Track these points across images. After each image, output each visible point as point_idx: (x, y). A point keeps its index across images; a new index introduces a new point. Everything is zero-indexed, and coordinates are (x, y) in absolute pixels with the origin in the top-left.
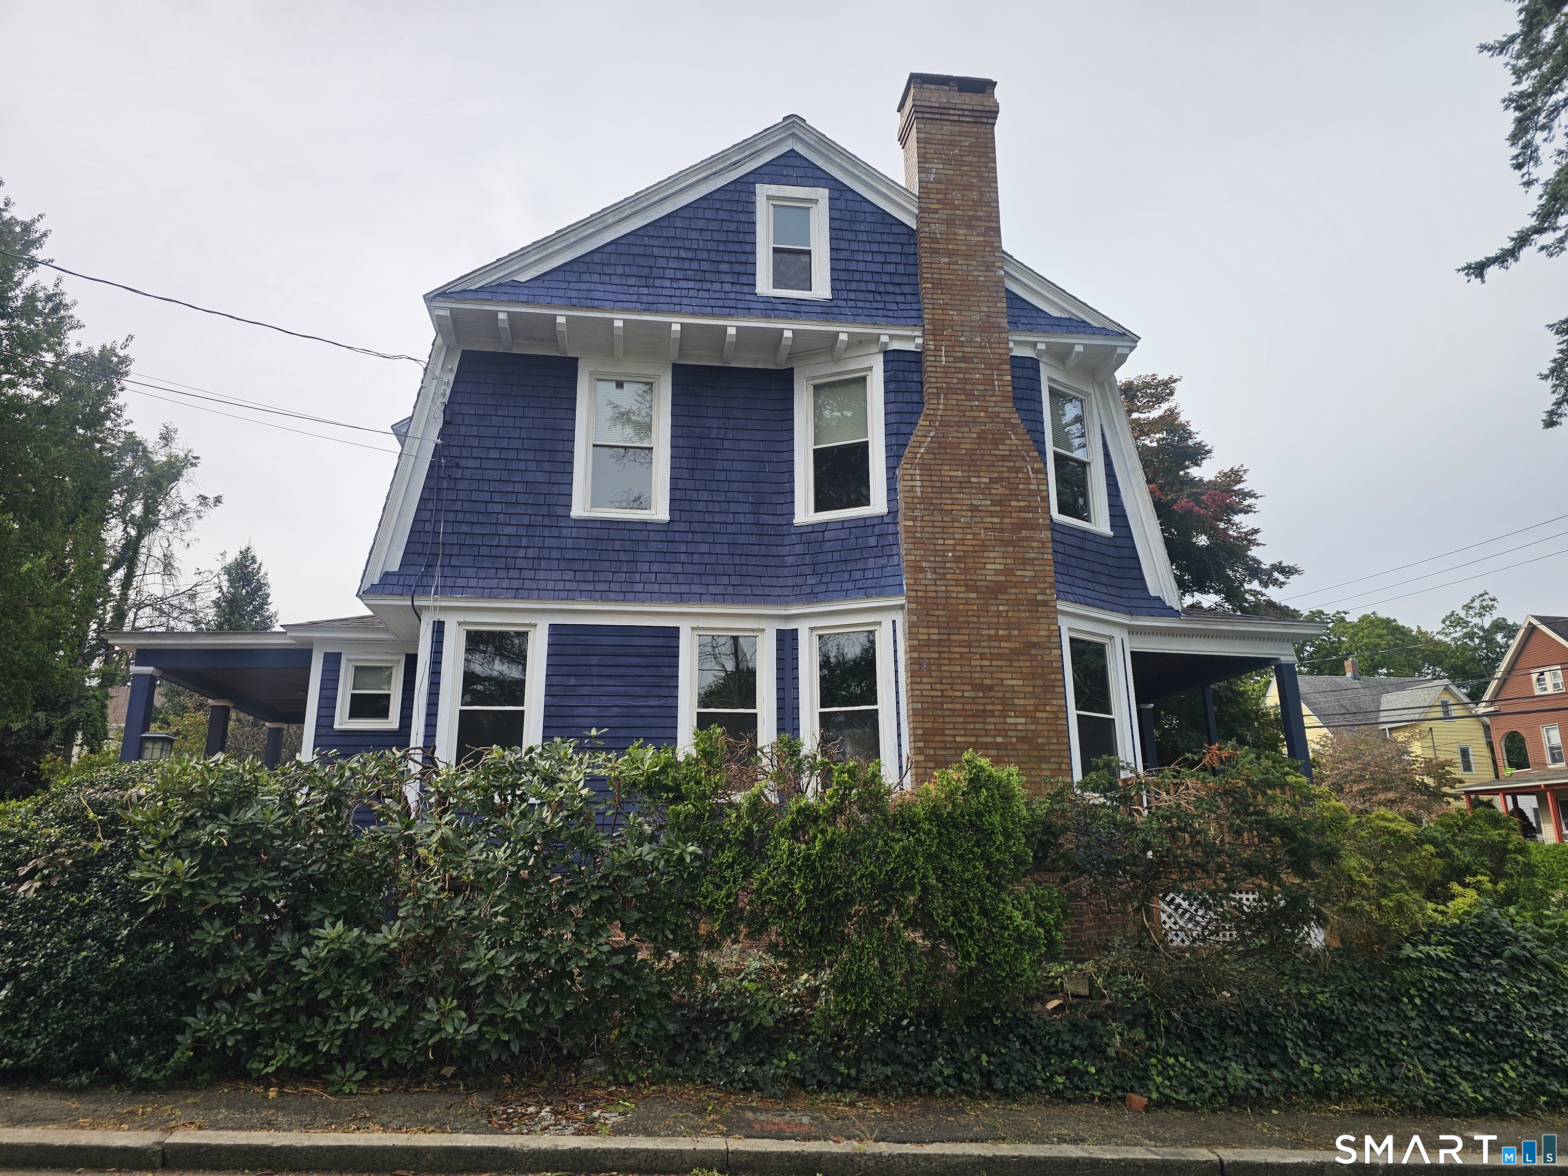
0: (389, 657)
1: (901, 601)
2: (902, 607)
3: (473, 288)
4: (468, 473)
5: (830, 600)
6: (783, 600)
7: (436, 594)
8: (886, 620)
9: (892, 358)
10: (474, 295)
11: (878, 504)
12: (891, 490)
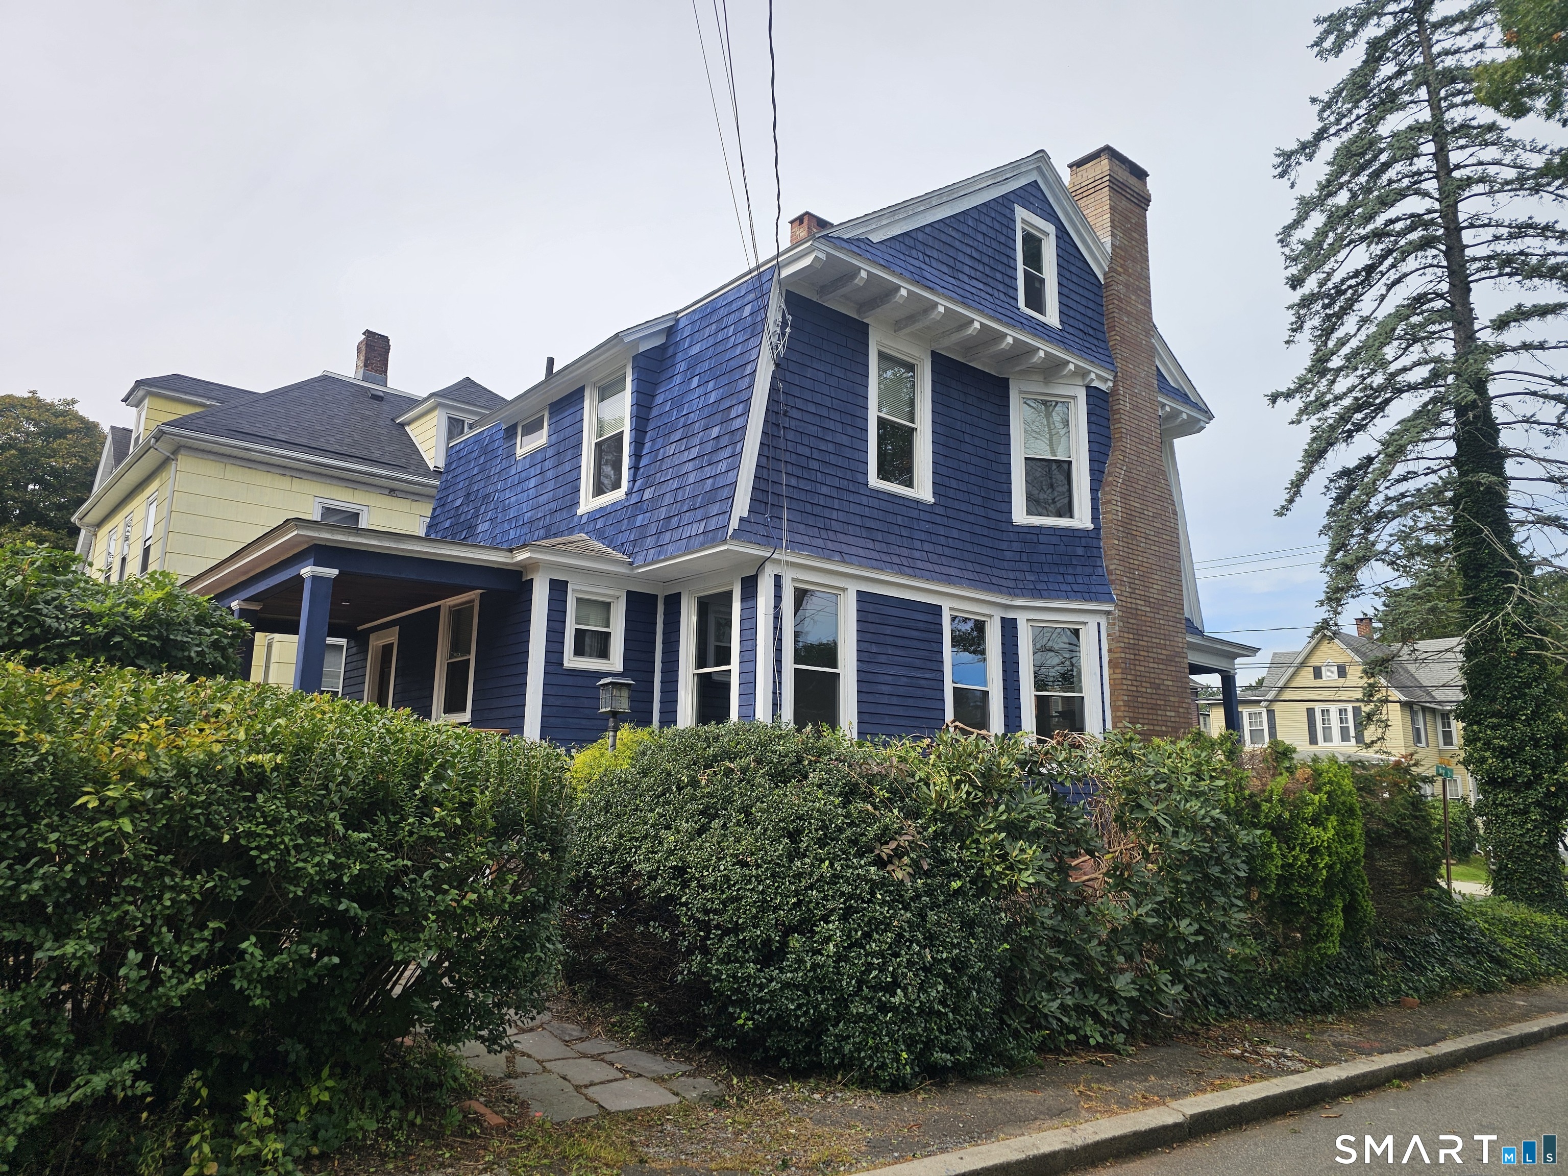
0: (611, 592)
1: (1109, 607)
2: (1108, 613)
3: (845, 237)
4: (793, 423)
5: (1057, 598)
6: (1013, 592)
7: (787, 548)
8: (1092, 621)
9: (1092, 393)
10: (845, 245)
11: (1082, 519)
12: (1095, 509)
